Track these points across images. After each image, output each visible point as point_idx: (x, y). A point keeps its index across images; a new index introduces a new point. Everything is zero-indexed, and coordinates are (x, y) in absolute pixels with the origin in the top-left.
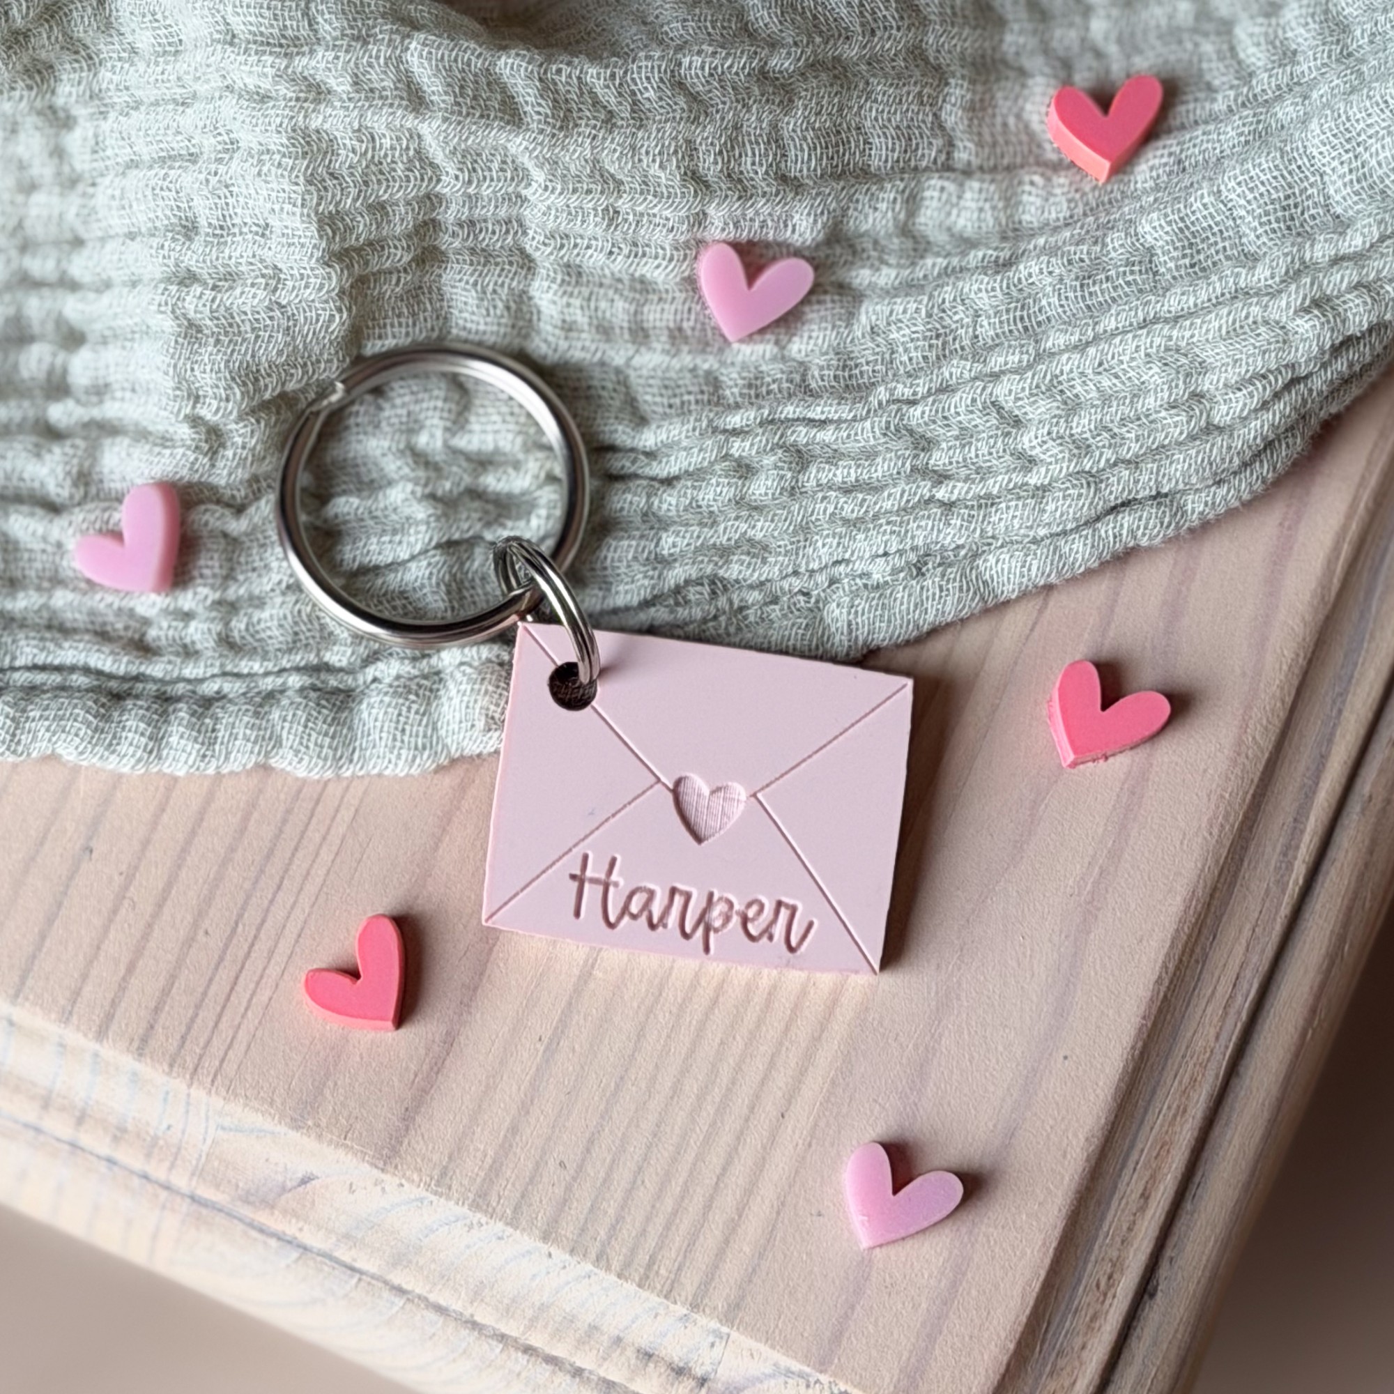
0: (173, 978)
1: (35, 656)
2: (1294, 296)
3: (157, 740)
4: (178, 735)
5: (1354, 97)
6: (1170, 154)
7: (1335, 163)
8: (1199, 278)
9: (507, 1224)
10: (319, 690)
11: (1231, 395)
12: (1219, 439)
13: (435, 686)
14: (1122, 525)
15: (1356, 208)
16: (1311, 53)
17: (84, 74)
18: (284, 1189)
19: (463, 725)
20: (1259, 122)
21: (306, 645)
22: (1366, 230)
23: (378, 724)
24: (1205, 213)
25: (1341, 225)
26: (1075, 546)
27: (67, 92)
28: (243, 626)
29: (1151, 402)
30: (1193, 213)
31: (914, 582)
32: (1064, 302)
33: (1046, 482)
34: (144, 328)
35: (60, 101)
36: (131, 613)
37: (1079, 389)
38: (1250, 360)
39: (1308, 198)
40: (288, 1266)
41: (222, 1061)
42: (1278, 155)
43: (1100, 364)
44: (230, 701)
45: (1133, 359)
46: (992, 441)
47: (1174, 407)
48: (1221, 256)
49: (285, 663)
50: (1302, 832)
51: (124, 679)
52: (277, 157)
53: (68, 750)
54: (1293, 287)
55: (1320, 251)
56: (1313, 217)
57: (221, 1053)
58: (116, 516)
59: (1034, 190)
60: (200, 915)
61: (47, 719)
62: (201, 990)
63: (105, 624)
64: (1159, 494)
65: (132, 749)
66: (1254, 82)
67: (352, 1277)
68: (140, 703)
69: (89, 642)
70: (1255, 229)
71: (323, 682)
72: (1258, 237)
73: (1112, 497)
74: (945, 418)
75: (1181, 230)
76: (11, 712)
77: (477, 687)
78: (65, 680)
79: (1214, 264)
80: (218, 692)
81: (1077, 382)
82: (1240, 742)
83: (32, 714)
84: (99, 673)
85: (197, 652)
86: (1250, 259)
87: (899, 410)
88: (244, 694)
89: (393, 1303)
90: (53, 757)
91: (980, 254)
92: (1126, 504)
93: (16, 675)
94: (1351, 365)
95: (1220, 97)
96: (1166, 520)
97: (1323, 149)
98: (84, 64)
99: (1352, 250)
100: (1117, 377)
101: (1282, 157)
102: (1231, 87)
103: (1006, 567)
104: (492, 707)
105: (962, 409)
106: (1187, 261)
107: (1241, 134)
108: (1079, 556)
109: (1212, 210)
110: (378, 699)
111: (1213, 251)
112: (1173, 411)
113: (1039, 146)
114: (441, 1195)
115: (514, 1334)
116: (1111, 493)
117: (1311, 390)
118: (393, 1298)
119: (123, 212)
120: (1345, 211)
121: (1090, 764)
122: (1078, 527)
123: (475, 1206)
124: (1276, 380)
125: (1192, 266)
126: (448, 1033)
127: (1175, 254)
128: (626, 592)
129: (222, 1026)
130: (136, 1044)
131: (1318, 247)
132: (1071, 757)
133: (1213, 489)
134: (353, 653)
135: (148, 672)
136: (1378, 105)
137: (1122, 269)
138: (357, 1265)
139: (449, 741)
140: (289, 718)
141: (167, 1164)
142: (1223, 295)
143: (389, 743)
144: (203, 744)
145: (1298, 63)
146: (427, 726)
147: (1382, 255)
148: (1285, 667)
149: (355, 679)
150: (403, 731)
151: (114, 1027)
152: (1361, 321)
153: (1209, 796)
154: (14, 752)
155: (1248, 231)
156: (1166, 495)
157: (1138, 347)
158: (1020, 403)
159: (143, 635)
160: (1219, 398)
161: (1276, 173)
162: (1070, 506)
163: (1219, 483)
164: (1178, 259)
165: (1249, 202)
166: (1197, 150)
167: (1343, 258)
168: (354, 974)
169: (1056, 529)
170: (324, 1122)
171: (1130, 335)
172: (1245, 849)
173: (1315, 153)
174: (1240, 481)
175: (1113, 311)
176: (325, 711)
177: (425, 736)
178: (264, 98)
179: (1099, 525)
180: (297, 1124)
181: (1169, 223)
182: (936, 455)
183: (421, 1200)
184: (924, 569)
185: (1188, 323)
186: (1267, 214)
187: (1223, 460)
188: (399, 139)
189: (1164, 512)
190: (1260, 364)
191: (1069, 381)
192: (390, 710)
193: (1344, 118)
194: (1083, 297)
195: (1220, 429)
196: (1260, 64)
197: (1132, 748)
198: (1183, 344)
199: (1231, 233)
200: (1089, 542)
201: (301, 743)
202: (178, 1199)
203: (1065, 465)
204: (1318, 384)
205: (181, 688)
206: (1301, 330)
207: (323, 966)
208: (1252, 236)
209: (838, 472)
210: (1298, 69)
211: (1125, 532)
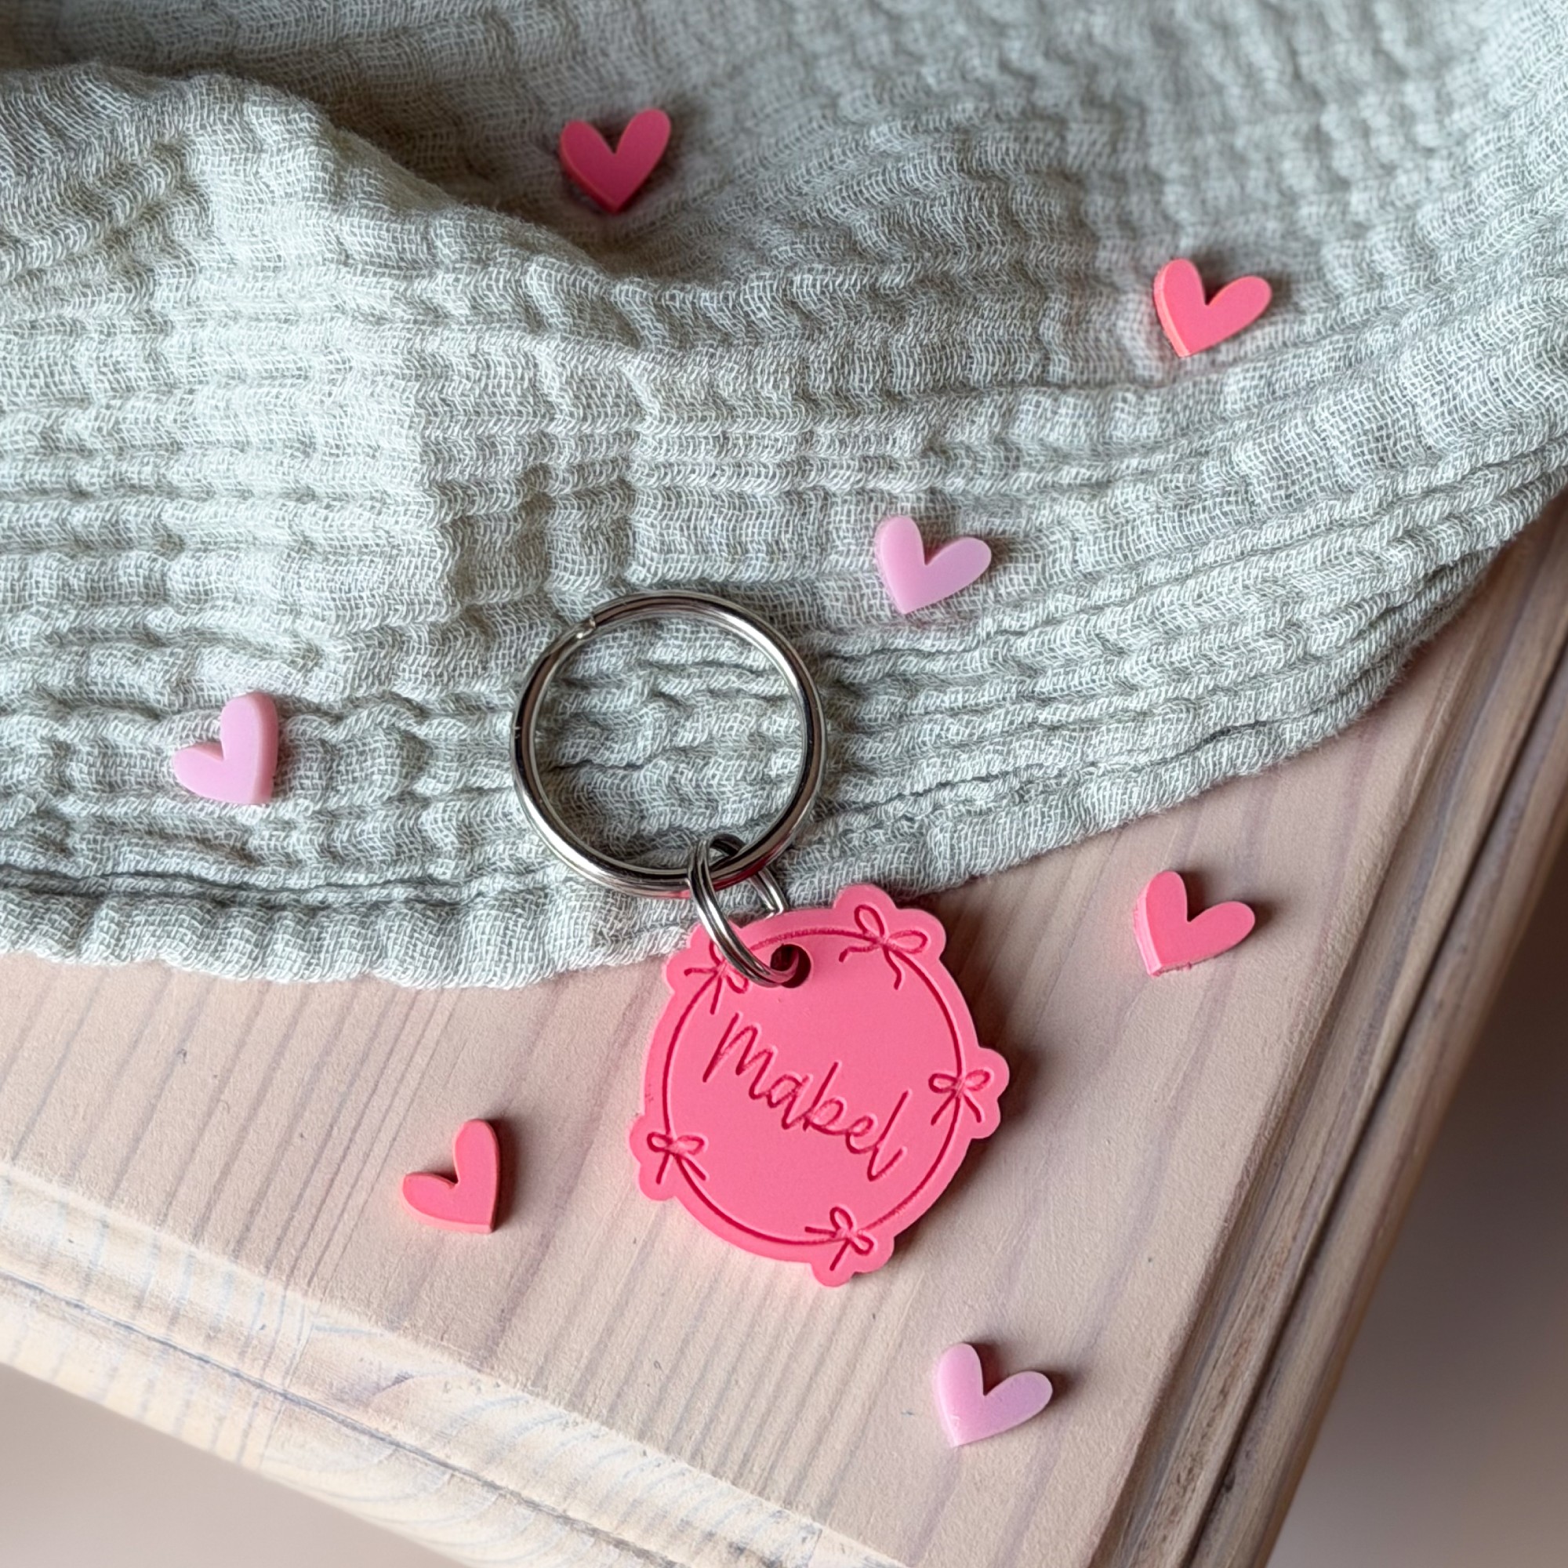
0: (268, 1181)
1: (138, 862)
2: (1389, 526)
3: (263, 946)
4: (283, 943)
5: (1444, 329)
6: (1261, 377)
7: (1428, 395)
8: (1295, 510)
9: (603, 1423)
10: (424, 902)
11: (1328, 625)
12: (1317, 668)
13: (542, 900)
14: (1221, 754)
15: (1448, 440)
16: (1399, 278)
17: (183, 280)
18: (378, 1389)
19: (571, 941)
20: (1349, 347)
21: (411, 858)
22: (1458, 463)
23: (485, 937)
24: (1300, 442)
25: (1433, 457)
26: (1175, 774)
27: (164, 297)
28: (345, 838)
29: (1247, 630)
30: (1288, 442)
31: (1016, 809)
32: (1162, 532)
33: (1145, 707)
34: (250, 539)
35: (156, 306)
36: (232, 821)
37: (1180, 621)
38: (1346, 589)
39: (1401, 429)
40: (381, 1462)
41: (318, 1264)
42: (1371, 385)
43: (1200, 596)
44: (335, 910)
45: (1231, 591)
46: (1094, 668)
47: (1271, 637)
48: (1316, 487)
49: (389, 875)
50: (1377, 1037)
51: (230, 886)
52: (390, 378)
53: (172, 956)
54: (1386, 519)
55: (1413, 483)
56: (1405, 449)
57: (319, 1254)
58: (216, 724)
59: (1126, 408)
60: (297, 1117)
61: (153, 924)
62: (297, 1192)
63: (205, 831)
64: (1257, 722)
65: (237, 955)
66: (1342, 305)
67: (444, 1473)
68: (245, 910)
69: (193, 850)
70: (1349, 461)
71: (428, 894)
72: (1351, 469)
73: (1211, 723)
74: (1052, 650)
75: (1275, 459)
76: (117, 916)
77: (585, 903)
78: (168, 886)
79: (1309, 495)
80: (322, 902)
81: (1178, 614)
82: (1319, 951)
83: (137, 919)
84: (202, 881)
85: (300, 861)
86: (1345, 492)
87: (1007, 641)
88: (349, 904)
89: (485, 1499)
90: (157, 963)
91: (1074, 471)
92: (1225, 732)
93: (119, 881)
94: (1444, 595)
95: (1308, 319)
96: (1265, 748)
97: (1415, 380)
98: (184, 270)
99: (1444, 482)
100: (1217, 608)
101: (1375, 388)
102: (1320, 310)
103: (1107, 794)
104: (601, 923)
105: (1066, 641)
106: (1282, 492)
107: (1332, 359)
108: (1180, 784)
109: (1306, 440)
110: (485, 912)
111: (1307, 481)
112: (1271, 640)
113: (1130, 362)
114: (538, 1395)
115: (606, 1529)
116: (1210, 718)
117: (1406, 620)
118: (485, 1494)
119: (226, 422)
120: (1437, 442)
121: (1175, 972)
122: (1177, 756)
123: (572, 1406)
124: (1372, 609)
125: (1288, 497)
126: (543, 1236)
127: (1270, 485)
128: (734, 811)
129: (317, 1229)
130: (232, 1246)
131: (1410, 479)
132: (1158, 966)
133: (1310, 718)
134: (456, 867)
135: (252, 881)
136: (1469, 338)
137: (1218, 500)
138: (451, 1462)
139: (556, 956)
140: (395, 929)
141: (262, 1362)
142: (1318, 527)
143: (496, 958)
144: (308, 951)
145: (1386, 288)
146: (533, 940)
147: (1473, 486)
148: (1364, 878)
149: (460, 893)
150: (510, 944)
151: (210, 1228)
152: (1453, 552)
153: (1290, 1003)
154: (118, 957)
155: (1342, 462)
156: (1264, 724)
157: (1235, 579)
158: (1123, 635)
159: (245, 843)
160: (1316, 628)
161: (1368, 404)
162: (1169, 730)
163: (1316, 712)
164: (1273, 491)
165: (1342, 432)
166: (1287, 374)
167: (1435, 490)
168: (450, 1177)
169: (1156, 756)
170: (420, 1323)
171: (1228, 567)
172: (1323, 1055)
173: (1407, 384)
174: (1337, 710)
175: (1211, 545)
176: (430, 921)
177: (532, 950)
178: (380, 320)
179: (1198, 754)
180: (393, 1326)
181: (1264, 453)
182: (1041, 682)
183: (517, 1400)
184: (1026, 797)
185: (1284, 554)
186: (1360, 445)
187: (1320, 688)
188: (515, 367)
189: (1263, 741)
190: (1354, 593)
191: (1171, 612)
192: (498, 923)
193: (1435, 350)
194: (1181, 527)
195: (1317, 659)
196: (1347, 286)
197: (1216, 956)
198: (1279, 575)
199: (1325, 464)
200: (1189, 769)
201: (406, 953)
202: (271, 1397)
203: (1163, 689)
204: (1413, 613)
205: (284, 897)
206: (1394, 560)
207: (418, 1169)
208: (1346, 468)
209: (946, 699)
210: (1387, 294)
211: (1224, 760)
